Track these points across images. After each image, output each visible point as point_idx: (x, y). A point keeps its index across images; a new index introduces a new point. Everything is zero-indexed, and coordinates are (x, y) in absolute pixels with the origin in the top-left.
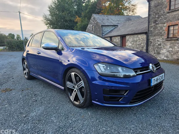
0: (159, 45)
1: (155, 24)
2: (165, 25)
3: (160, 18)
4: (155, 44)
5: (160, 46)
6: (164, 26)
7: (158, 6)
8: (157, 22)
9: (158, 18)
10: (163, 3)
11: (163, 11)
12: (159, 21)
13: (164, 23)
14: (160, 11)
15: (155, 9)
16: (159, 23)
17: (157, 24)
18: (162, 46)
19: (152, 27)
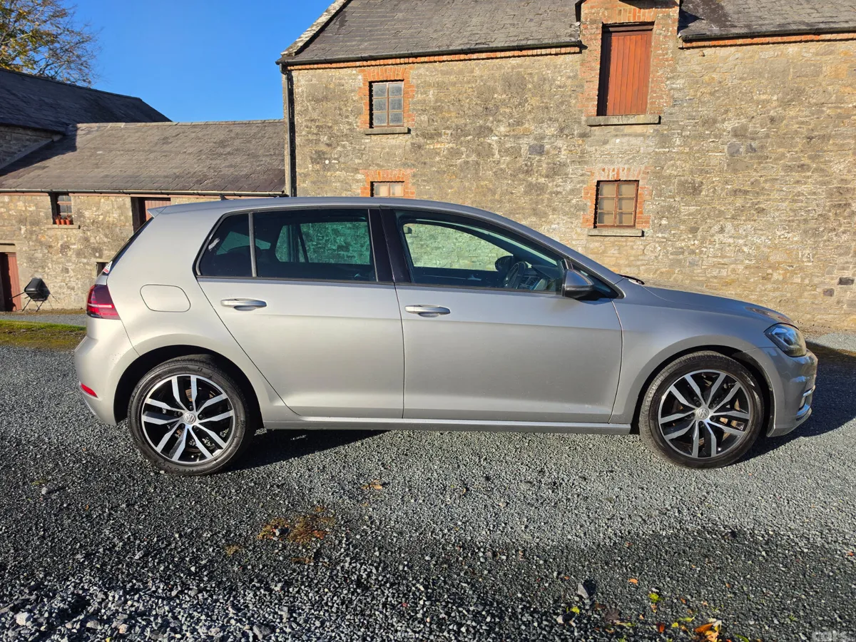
0: (340, 248)
1: (318, 167)
2: (359, 176)
3: (339, 149)
4: (325, 245)
5: (345, 253)
6: (358, 181)
7: (326, 98)
8: (327, 162)
9: (328, 145)
10: (344, 92)
11: (349, 124)
12: (335, 159)
13: (356, 170)
14: (336, 122)
15: (314, 109)
16: (337, 166)
17: (325, 168)
18: (355, 254)
19: (306, 175)
